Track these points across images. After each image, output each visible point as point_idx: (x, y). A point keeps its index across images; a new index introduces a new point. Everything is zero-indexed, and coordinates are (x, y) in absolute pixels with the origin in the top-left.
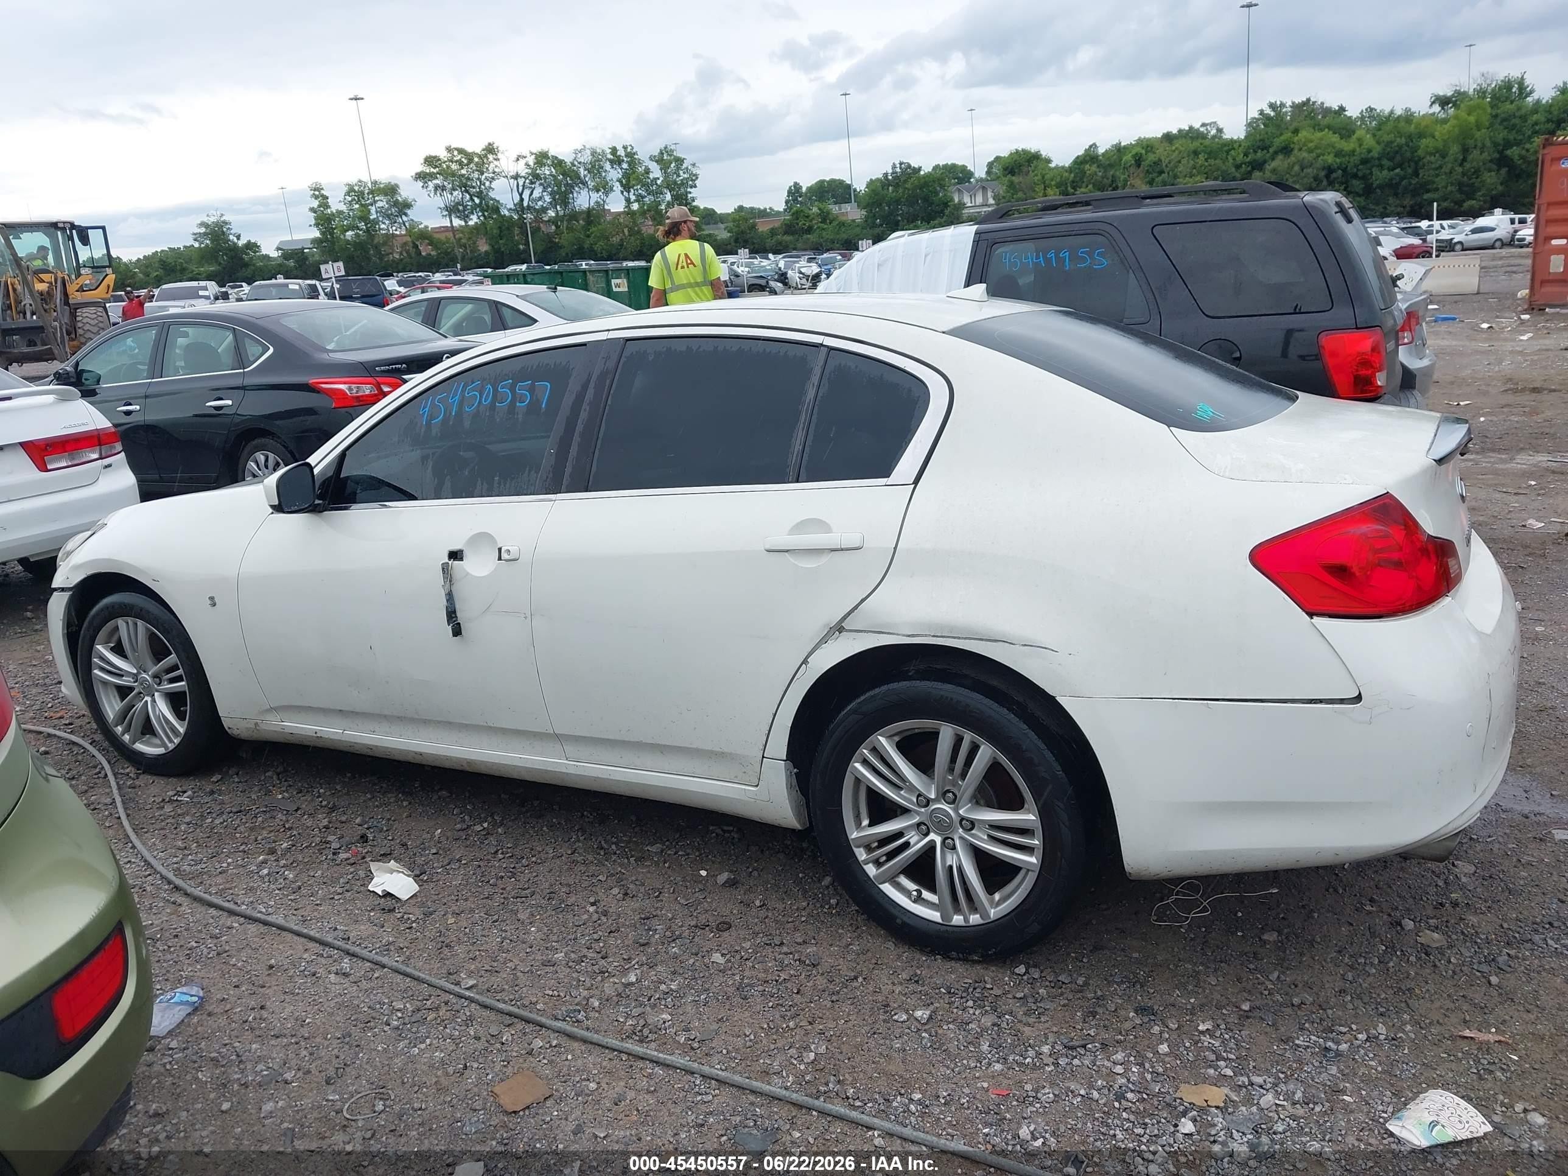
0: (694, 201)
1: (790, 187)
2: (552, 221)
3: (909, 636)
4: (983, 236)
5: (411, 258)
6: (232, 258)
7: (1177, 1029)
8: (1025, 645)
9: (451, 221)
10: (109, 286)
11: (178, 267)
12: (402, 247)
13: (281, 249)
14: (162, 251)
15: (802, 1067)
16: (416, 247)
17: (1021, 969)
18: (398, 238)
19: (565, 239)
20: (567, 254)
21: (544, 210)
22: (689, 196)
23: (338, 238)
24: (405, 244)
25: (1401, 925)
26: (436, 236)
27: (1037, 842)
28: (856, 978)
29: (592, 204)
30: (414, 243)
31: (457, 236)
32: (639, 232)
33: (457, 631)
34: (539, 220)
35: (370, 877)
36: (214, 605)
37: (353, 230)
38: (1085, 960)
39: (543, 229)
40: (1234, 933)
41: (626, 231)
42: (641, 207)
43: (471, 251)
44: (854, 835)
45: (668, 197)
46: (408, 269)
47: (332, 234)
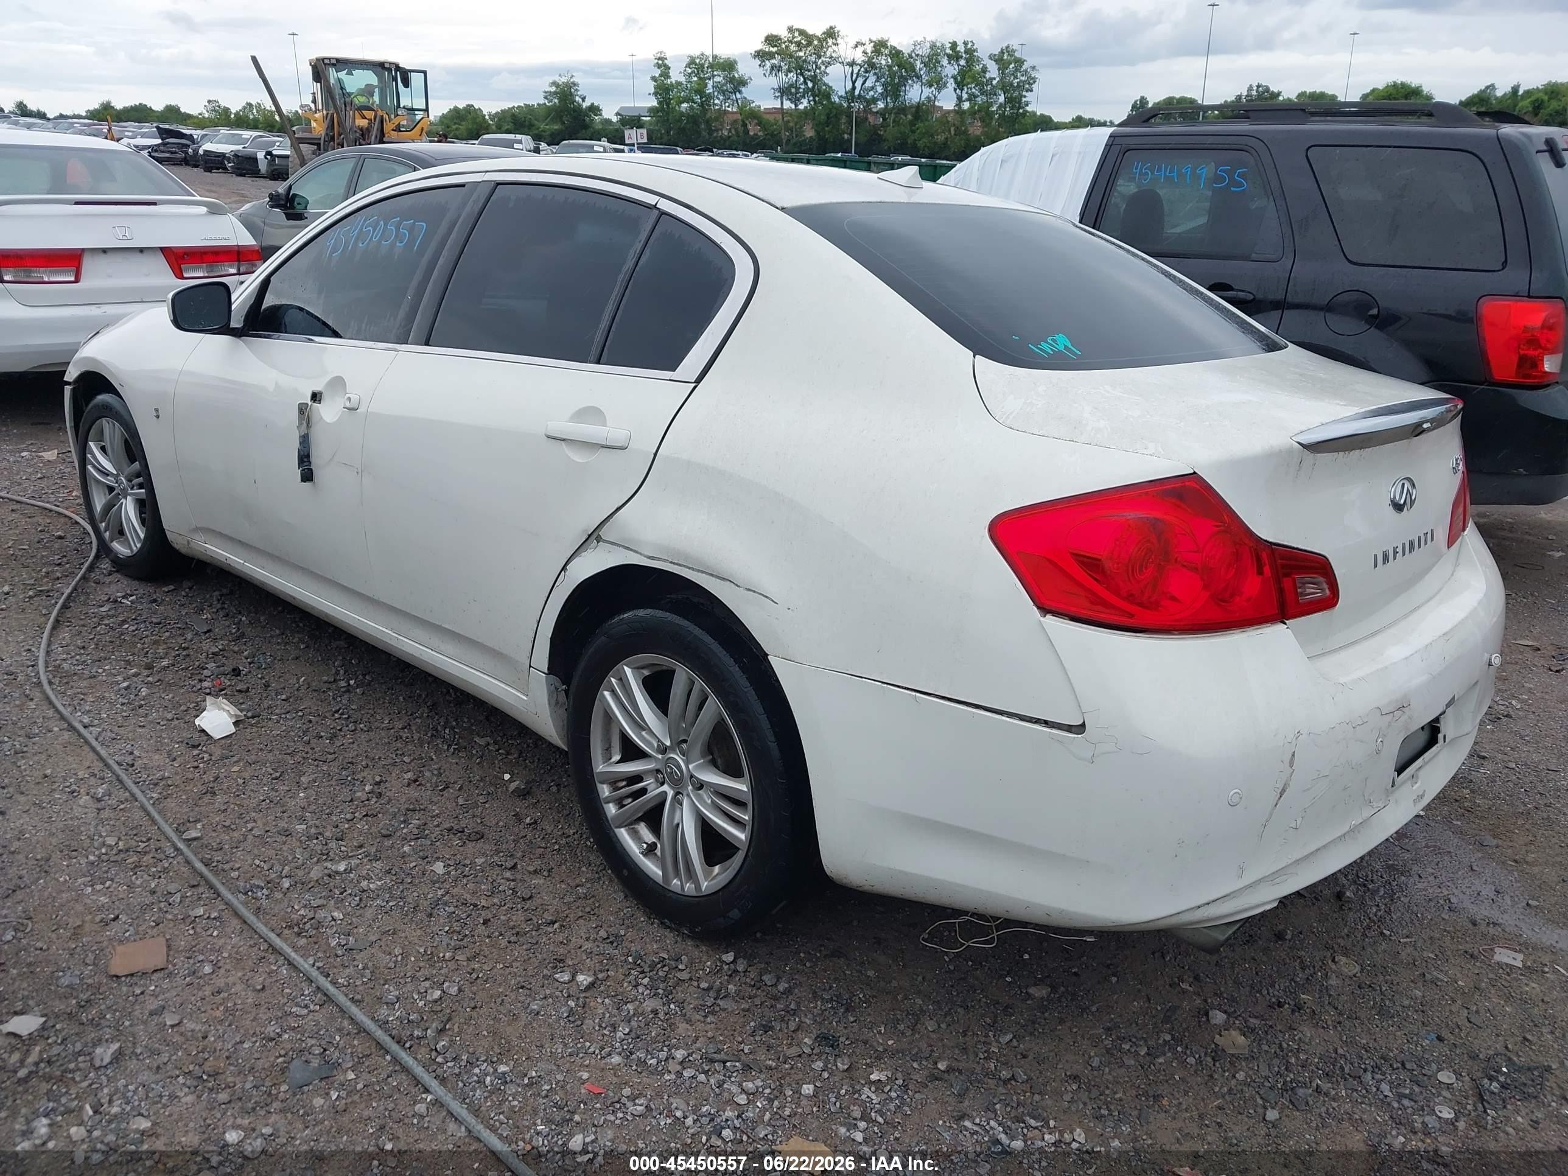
0: (1027, 105)
1: (1136, 102)
2: (882, 113)
3: (650, 558)
4: (1117, 140)
5: (738, 136)
6: (575, 118)
7: (844, 1071)
8: (749, 590)
9: (782, 103)
10: (422, 129)
11: (527, 123)
12: (731, 125)
13: (620, 115)
14: (519, 107)
15: (421, 1004)
16: (745, 125)
17: (729, 957)
18: (730, 116)
19: (890, 133)
20: (889, 148)
21: (874, 100)
22: (1024, 99)
23: (674, 108)
24: (735, 121)
25: (1207, 1014)
26: (767, 117)
27: (747, 818)
28: (554, 923)
29: (923, 99)
30: (743, 121)
31: (785, 119)
32: (965, 132)
33: (307, 476)
34: (867, 110)
35: (200, 710)
36: (158, 417)
37: (688, 102)
38: (808, 964)
39: (871, 120)
40: (1003, 977)
41: (952, 129)
42: (971, 107)
43: (797, 136)
44: (600, 767)
45: (1002, 99)
46: (734, 147)
47: (668, 104)
